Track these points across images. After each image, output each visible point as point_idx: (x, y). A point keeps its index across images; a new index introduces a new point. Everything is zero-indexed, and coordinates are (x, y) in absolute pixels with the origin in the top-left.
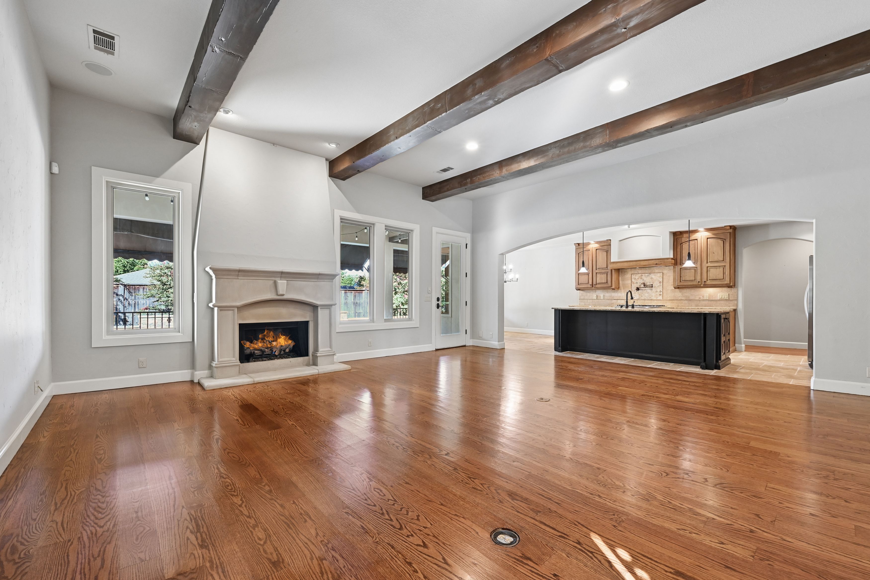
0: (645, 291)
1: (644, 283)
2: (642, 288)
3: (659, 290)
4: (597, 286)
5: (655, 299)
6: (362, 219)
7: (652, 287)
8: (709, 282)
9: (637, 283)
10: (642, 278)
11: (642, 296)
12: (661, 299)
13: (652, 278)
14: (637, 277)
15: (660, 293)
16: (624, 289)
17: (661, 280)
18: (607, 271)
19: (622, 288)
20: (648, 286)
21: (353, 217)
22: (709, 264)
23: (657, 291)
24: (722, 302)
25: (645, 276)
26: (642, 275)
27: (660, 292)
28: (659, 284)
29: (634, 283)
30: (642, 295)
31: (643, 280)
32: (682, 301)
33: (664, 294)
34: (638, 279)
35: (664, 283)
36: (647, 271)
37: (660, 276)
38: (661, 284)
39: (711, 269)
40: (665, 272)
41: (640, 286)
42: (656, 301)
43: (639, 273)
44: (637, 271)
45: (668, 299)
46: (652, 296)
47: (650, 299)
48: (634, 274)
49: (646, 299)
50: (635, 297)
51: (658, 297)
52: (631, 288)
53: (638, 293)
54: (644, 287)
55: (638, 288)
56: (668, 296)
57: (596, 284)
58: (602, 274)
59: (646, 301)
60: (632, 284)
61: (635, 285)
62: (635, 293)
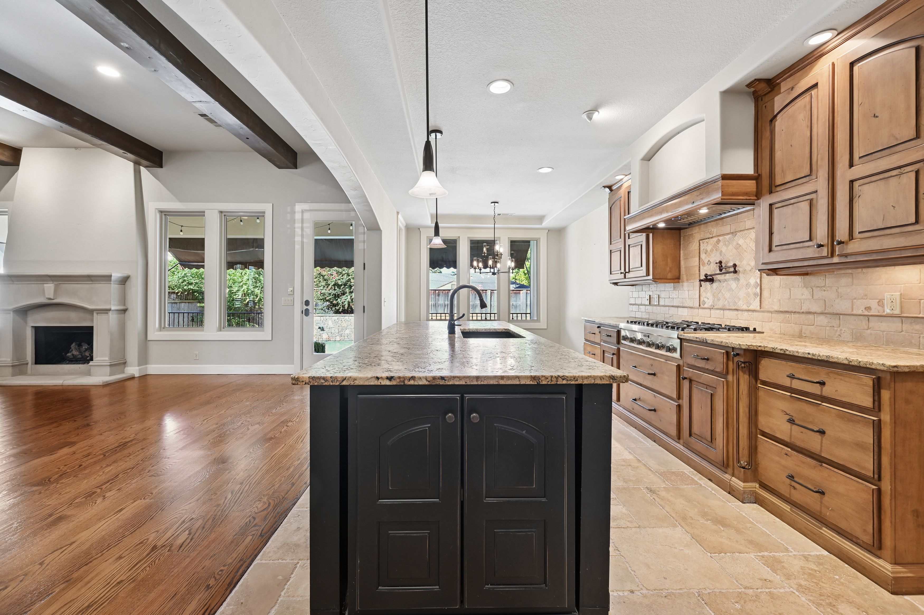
0: (725, 284)
1: (721, 261)
2: (717, 276)
3: (752, 281)
5: (745, 307)
6: (185, 208)
7: (737, 271)
8: (853, 246)
9: (709, 263)
10: (717, 248)
11: (719, 300)
12: (759, 308)
13: (738, 247)
14: (709, 248)
15: (755, 290)
17: (755, 249)
18: (641, 238)
20: (729, 269)
21: (173, 208)
22: (858, 170)
23: (748, 285)
25: (725, 241)
27: (757, 285)
28: (753, 264)
29: (704, 264)
30: (719, 295)
31: (721, 253)
33: (765, 294)
34: (712, 250)
36: (728, 228)
38: (756, 262)
39: (867, 187)
41: (714, 270)
42: (746, 313)
43: (714, 235)
44: (710, 230)
45: (776, 308)
46: (739, 299)
47: (734, 308)
48: (704, 239)
49: (728, 307)
50: (706, 300)
51: (751, 302)
52: (700, 276)
53: (711, 291)
54: (719, 272)
55: (707, 276)
56: (775, 300)
57: (629, 271)
58: (636, 246)
59: (727, 312)
60: (701, 267)
61: (706, 267)
62: (706, 290)
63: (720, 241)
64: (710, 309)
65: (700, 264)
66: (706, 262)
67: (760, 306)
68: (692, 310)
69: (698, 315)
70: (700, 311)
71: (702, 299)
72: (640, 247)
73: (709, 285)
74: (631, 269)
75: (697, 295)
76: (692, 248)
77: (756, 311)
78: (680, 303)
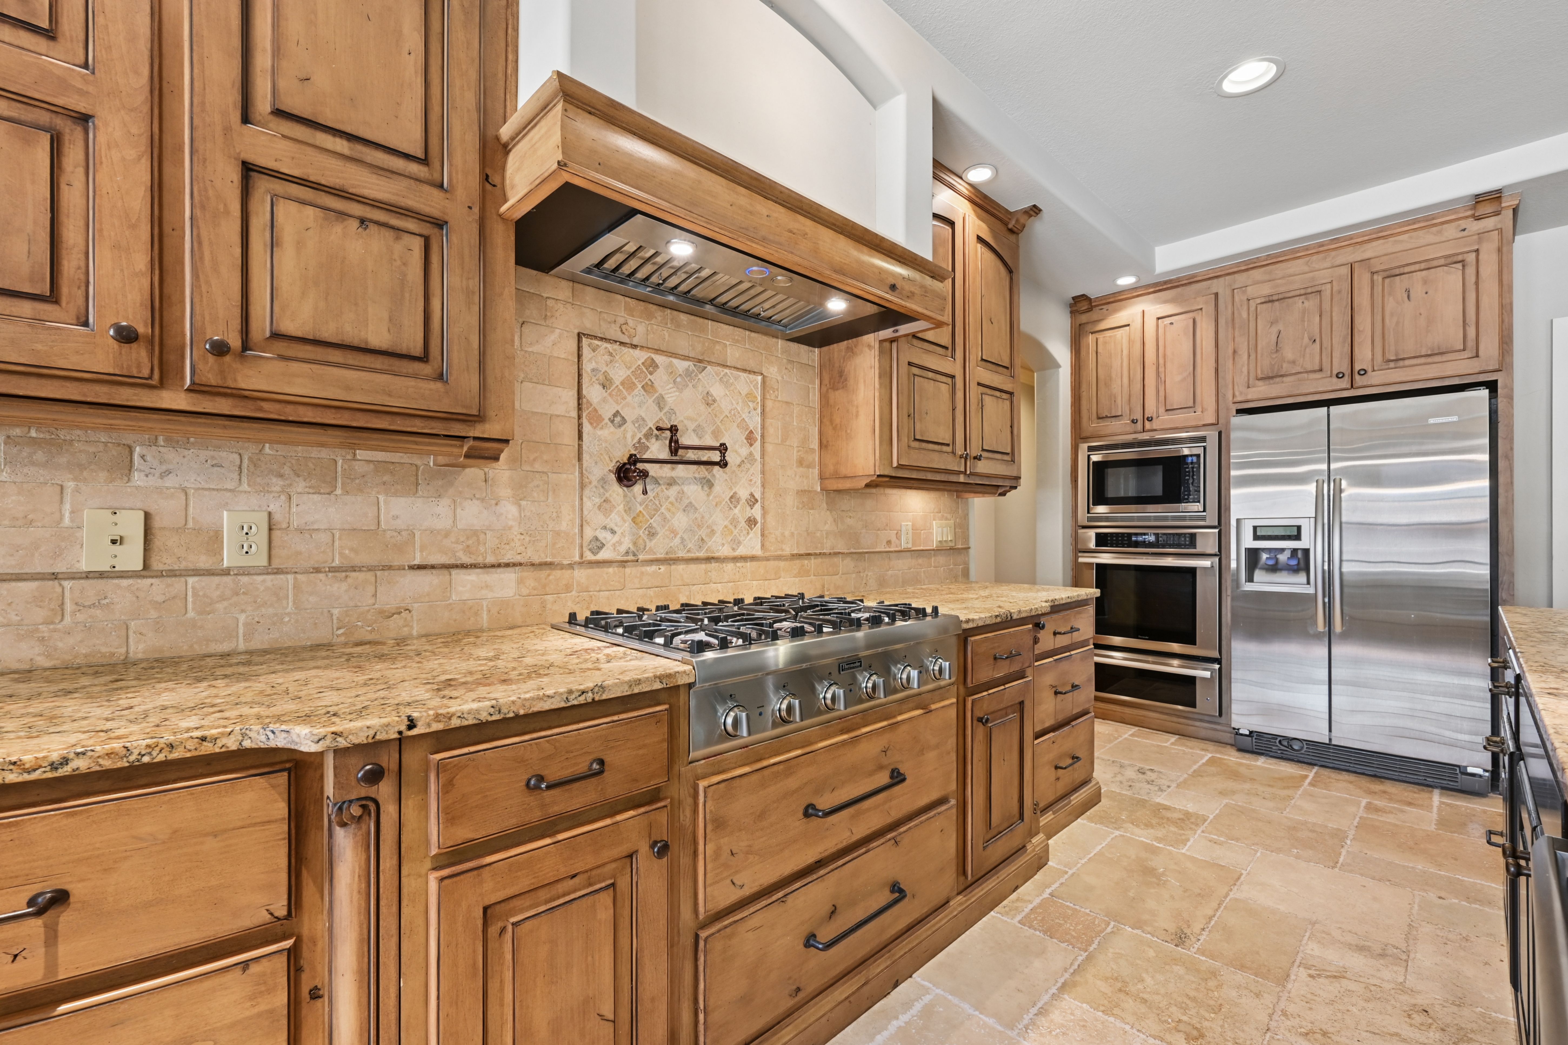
0: (673, 491)
1: (674, 429)
2: (653, 469)
3: (743, 494)
5: (725, 551)
7: (723, 464)
8: (980, 466)
9: (618, 418)
10: (649, 388)
11: (652, 534)
12: (758, 551)
13: (709, 401)
14: (619, 374)
15: (749, 513)
16: (519, 460)
17: (754, 422)
20: (693, 455)
23: (734, 499)
24: (941, 559)
25: (671, 371)
26: (652, 366)
27: (752, 501)
28: (747, 450)
30: (655, 522)
33: (771, 521)
34: (629, 385)
35: (769, 448)
36: (683, 342)
37: (750, 396)
38: (759, 448)
39: (986, 400)
40: (773, 371)
41: (641, 446)
42: (729, 566)
43: (635, 341)
44: (622, 321)
45: (788, 550)
46: (713, 532)
47: (702, 554)
48: (596, 337)
49: (681, 554)
50: (603, 535)
51: (741, 539)
52: (580, 459)
53: (628, 510)
54: (665, 455)
55: (633, 460)
56: (787, 533)
57: (235, 342)
58: (363, 221)
59: (681, 567)
60: (587, 428)
61: (607, 432)
62: (605, 505)
63: (657, 366)
64: (623, 563)
65: (579, 417)
66: (607, 412)
67: (763, 545)
68: (543, 574)
69: (568, 588)
70: (581, 575)
71: (589, 533)
72: (417, 244)
73: (616, 491)
74: (276, 336)
75: (567, 522)
76: (535, 348)
77: (753, 558)
78: (468, 550)
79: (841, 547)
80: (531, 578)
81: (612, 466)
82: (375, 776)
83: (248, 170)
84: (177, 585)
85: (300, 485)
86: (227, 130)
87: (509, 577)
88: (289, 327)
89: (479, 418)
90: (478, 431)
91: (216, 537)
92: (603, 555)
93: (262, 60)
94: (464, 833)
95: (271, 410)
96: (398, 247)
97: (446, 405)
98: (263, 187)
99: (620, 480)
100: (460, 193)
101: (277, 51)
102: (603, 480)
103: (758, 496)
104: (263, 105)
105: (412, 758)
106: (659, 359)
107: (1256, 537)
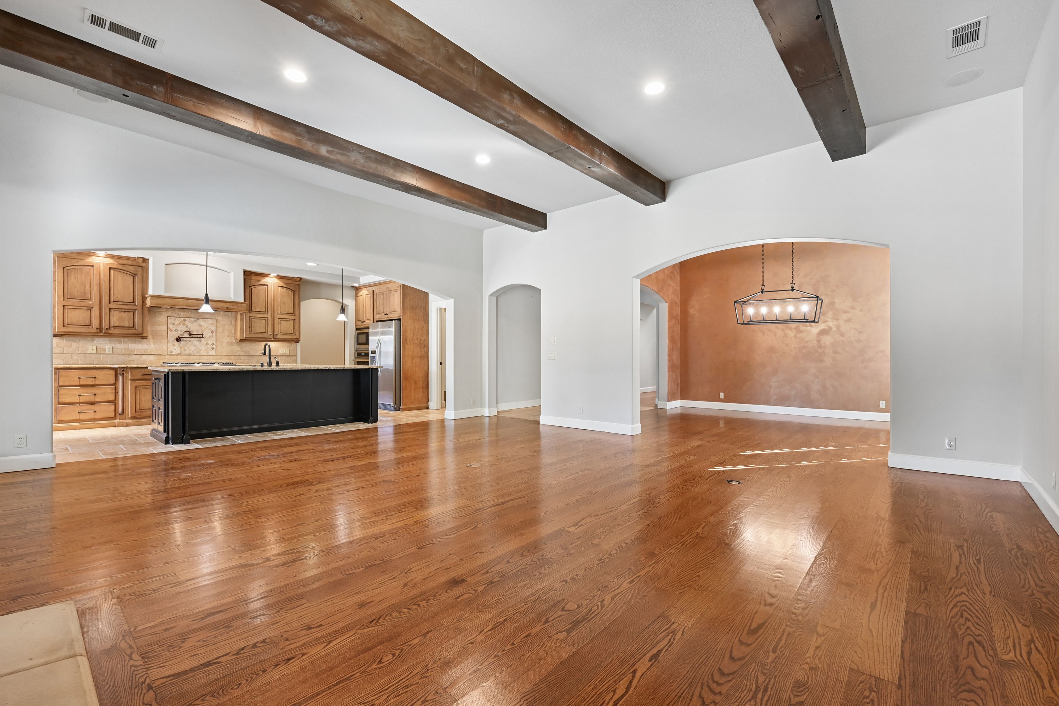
0: (190, 343)
1: (189, 331)
2: (185, 339)
3: (210, 343)
4: (110, 331)
5: (205, 354)
7: (203, 337)
8: (279, 336)
9: (176, 330)
10: (184, 324)
11: (185, 350)
12: (214, 354)
13: (200, 325)
14: (176, 322)
15: (212, 346)
16: (153, 338)
17: (214, 329)
18: (134, 307)
19: (150, 337)
20: (195, 336)
22: (280, 316)
23: (207, 344)
24: (283, 358)
25: (190, 321)
26: (185, 320)
27: (213, 344)
28: (211, 334)
29: (171, 330)
30: (186, 348)
31: (187, 327)
32: (241, 357)
33: (218, 348)
34: (179, 324)
35: (218, 334)
36: (193, 315)
37: (212, 324)
38: (214, 334)
39: (282, 322)
40: (219, 318)
41: (182, 335)
42: (206, 357)
43: (181, 316)
44: (177, 313)
45: (224, 354)
46: (201, 350)
47: (198, 354)
48: (171, 317)
49: (192, 354)
50: (172, 350)
51: (210, 352)
52: (167, 337)
53: (179, 346)
54: (188, 336)
55: (179, 338)
56: (224, 351)
57: (109, 328)
58: (124, 312)
59: (192, 356)
60: (169, 332)
61: (174, 333)
62: (174, 345)
64: (178, 355)
65: (167, 331)
66: (174, 329)
67: (216, 353)
68: (160, 356)
69: (165, 359)
70: (168, 357)
71: (169, 350)
72: (132, 313)
73: (176, 343)
74: (113, 326)
75: (165, 348)
76: (159, 320)
77: (213, 355)
78: (144, 352)
79: (242, 354)
80: (157, 357)
81: (175, 338)
82: (123, 371)
83: (110, 309)
84: (100, 355)
85: (117, 342)
86: (108, 305)
87: (153, 356)
88: (115, 325)
89: (142, 334)
90: (142, 336)
91: (105, 349)
92: (173, 354)
93: (112, 296)
94: (133, 378)
95: (113, 335)
96: (129, 314)
97: (137, 333)
98: (112, 310)
99: (177, 341)
100: (139, 305)
101: (114, 295)
102: (173, 341)
103: (215, 343)
104: (112, 300)
105: (127, 370)
106: (186, 319)
107: (372, 354)
